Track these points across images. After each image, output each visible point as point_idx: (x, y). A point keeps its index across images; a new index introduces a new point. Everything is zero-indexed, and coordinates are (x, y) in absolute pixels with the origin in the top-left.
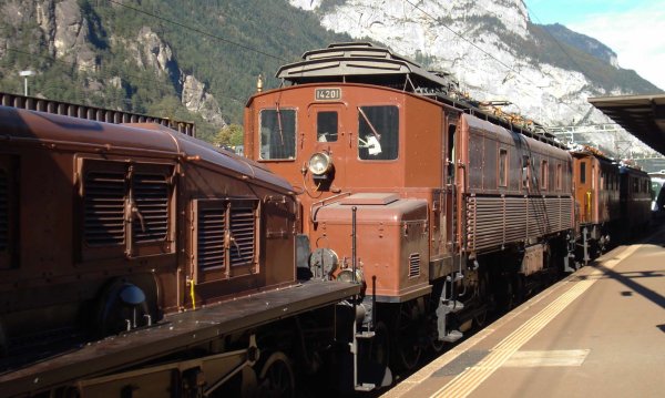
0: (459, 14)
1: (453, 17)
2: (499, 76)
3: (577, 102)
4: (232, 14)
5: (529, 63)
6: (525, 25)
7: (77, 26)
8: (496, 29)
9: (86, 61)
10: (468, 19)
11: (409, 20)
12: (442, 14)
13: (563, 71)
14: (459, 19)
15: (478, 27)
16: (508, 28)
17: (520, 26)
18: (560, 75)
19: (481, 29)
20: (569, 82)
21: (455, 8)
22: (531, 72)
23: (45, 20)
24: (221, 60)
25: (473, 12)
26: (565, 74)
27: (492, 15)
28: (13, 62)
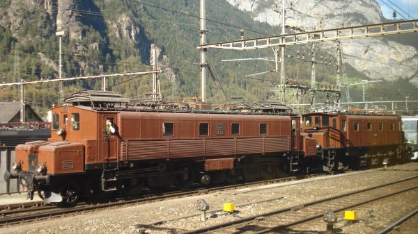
0: (339, 12)
1: (335, 13)
2: (362, 48)
3: (410, 64)
4: (194, 11)
5: (381, 40)
6: (379, 18)
7: (70, 11)
8: (361, 20)
9: (75, 32)
10: (345, 15)
11: (308, 16)
12: (328, 12)
13: (402, 46)
14: (339, 15)
15: (350, 19)
16: (368, 20)
17: (376, 18)
18: (401, 48)
19: (352, 20)
20: (406, 53)
21: (336, 8)
22: (383, 46)
23: (50, 7)
24: (183, 36)
25: (348, 10)
26: (404, 47)
27: (359, 12)
28: (26, 33)
